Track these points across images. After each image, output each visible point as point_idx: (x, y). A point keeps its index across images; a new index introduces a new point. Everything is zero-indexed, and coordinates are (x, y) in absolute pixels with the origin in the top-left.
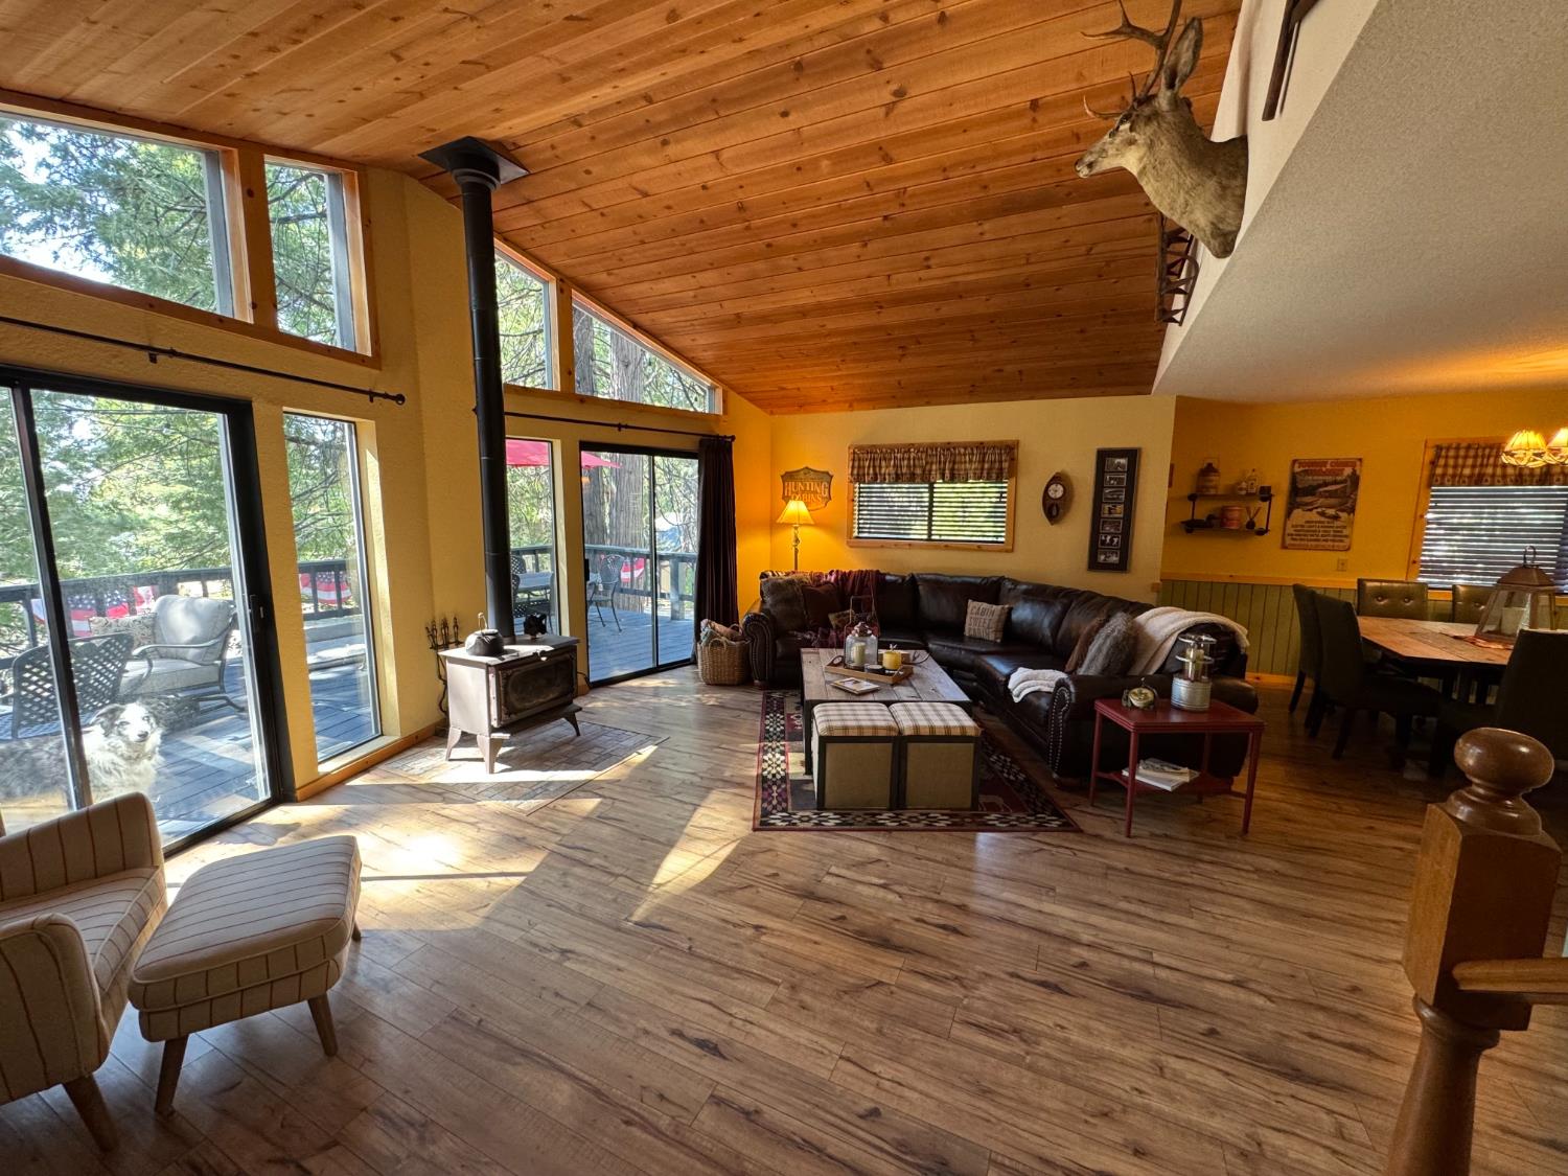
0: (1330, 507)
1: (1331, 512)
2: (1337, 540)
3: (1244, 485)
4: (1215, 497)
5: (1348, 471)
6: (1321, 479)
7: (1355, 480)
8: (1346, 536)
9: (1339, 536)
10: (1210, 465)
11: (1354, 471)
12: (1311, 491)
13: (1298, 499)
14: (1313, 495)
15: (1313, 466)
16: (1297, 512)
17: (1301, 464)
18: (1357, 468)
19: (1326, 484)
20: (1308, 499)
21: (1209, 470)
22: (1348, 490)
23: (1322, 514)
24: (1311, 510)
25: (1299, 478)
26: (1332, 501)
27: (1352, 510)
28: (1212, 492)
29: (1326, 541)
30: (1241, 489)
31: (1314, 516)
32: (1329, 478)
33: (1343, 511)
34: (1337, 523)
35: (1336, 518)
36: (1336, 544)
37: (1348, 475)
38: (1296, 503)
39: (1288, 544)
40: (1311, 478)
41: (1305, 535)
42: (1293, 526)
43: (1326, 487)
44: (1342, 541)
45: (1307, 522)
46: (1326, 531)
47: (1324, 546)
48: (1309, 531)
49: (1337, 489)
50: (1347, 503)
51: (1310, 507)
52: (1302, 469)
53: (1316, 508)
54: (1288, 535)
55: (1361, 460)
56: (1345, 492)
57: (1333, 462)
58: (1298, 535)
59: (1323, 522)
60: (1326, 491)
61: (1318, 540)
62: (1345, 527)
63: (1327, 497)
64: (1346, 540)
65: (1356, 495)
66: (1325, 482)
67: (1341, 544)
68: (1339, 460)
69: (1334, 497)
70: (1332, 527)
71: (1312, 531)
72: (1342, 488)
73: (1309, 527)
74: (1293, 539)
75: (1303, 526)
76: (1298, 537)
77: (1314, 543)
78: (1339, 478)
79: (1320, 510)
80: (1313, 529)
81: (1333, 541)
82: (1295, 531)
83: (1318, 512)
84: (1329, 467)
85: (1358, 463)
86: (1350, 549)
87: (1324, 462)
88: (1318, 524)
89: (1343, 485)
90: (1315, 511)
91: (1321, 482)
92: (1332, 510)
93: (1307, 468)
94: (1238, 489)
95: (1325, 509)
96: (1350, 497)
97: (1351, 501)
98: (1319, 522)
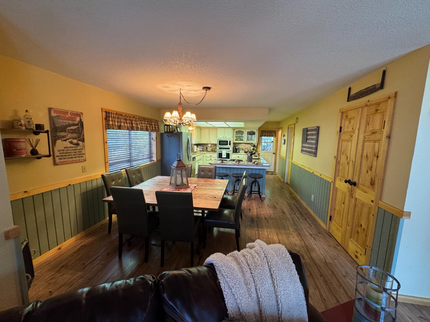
0: (74, 138)
1: (75, 141)
5: (78, 119)
6: (67, 122)
7: (81, 123)
8: (84, 154)
9: (81, 155)
11: (81, 120)
12: (64, 129)
13: (58, 134)
14: (65, 131)
15: (61, 114)
16: (59, 142)
17: (55, 111)
18: (82, 118)
19: (70, 125)
20: (63, 134)
23: (71, 143)
24: (65, 140)
25: (56, 120)
26: (75, 135)
27: (83, 140)
29: (76, 157)
30: (21, 125)
31: (67, 144)
32: (71, 122)
33: (80, 140)
34: (79, 148)
35: (78, 144)
36: (81, 158)
37: (79, 121)
38: (57, 136)
39: (58, 162)
40: (61, 121)
41: (65, 156)
42: (58, 151)
43: (70, 127)
44: (82, 157)
45: (65, 148)
46: (75, 152)
47: (75, 160)
48: (67, 153)
49: (76, 128)
50: (81, 136)
51: (65, 139)
52: (56, 115)
53: (68, 139)
54: (57, 156)
55: (82, 113)
56: (79, 130)
57: (70, 113)
58: (62, 156)
59: (73, 147)
60: (71, 130)
61: (72, 158)
62: (82, 149)
63: (71, 133)
64: (84, 156)
65: (83, 132)
66: (69, 124)
67: (82, 158)
68: (73, 112)
69: (75, 133)
70: (77, 150)
71: (69, 153)
72: (77, 128)
73: (67, 150)
74: (60, 159)
75: (63, 150)
76: (63, 157)
77: (71, 159)
78: (75, 122)
79: (70, 140)
80: (69, 151)
81: (78, 157)
82: (60, 153)
83: (69, 142)
84: (69, 115)
85: (81, 115)
86: (86, 160)
87: (66, 112)
88: (70, 149)
89: (78, 126)
90: (68, 141)
91: (67, 124)
92: (75, 140)
93: (58, 114)
94: (20, 125)
95: (72, 140)
96: (81, 133)
97: (82, 135)
98: (71, 147)
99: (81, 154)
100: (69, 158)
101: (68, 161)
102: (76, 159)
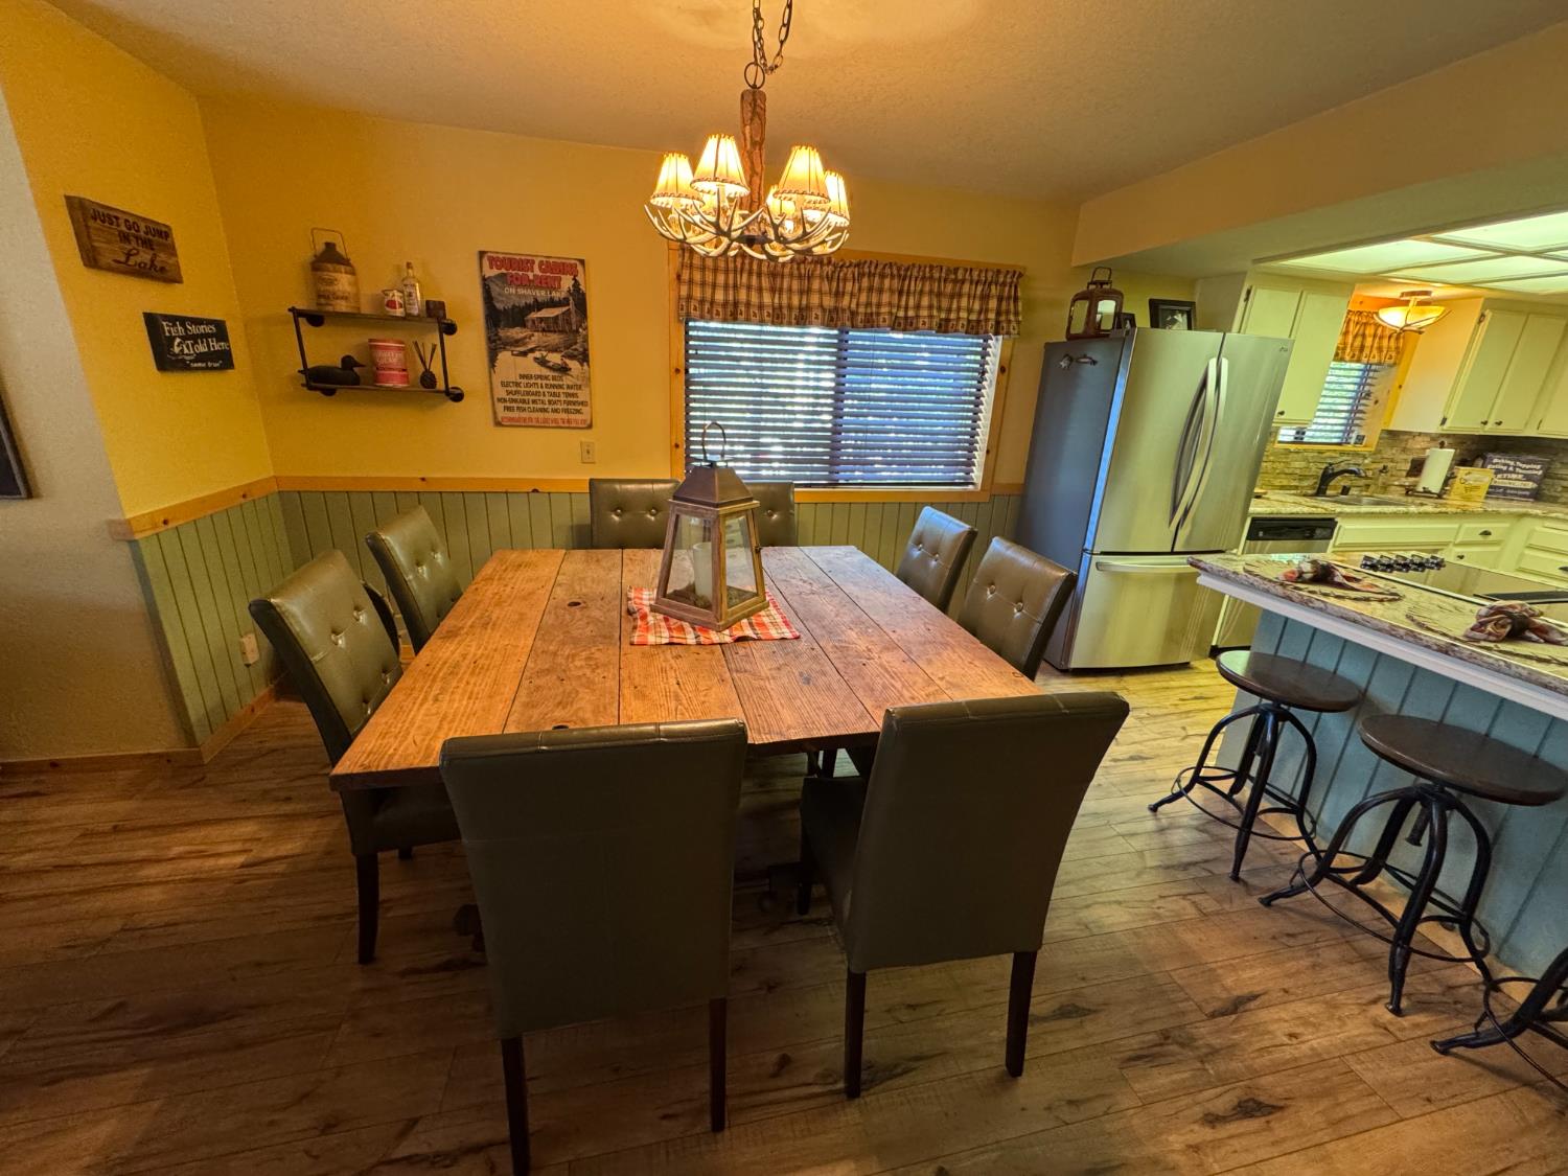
0: (555, 350)
1: (555, 358)
2: (571, 412)
3: (397, 297)
4: (353, 319)
5: (567, 282)
6: (528, 295)
7: (579, 299)
8: (582, 403)
9: (574, 405)
10: (330, 246)
11: (576, 284)
12: (518, 316)
13: (502, 333)
14: (524, 325)
15: (511, 268)
16: (504, 356)
17: (493, 262)
18: (580, 278)
19: (539, 305)
20: (516, 333)
21: (330, 257)
22: (574, 318)
23: (543, 362)
24: (524, 354)
25: (495, 290)
26: (554, 338)
27: (584, 358)
28: (342, 306)
29: (556, 411)
30: (392, 304)
31: (529, 365)
32: (542, 295)
33: (572, 357)
34: (567, 380)
35: (564, 370)
36: (572, 416)
37: (569, 291)
38: (500, 339)
39: (502, 418)
40: (512, 291)
41: (524, 401)
42: (503, 384)
43: (539, 310)
44: (578, 411)
45: (522, 377)
46: (554, 395)
47: (555, 421)
48: (528, 393)
49: (557, 316)
50: (576, 343)
51: (522, 349)
52: (495, 272)
53: (532, 350)
54: (499, 400)
55: (582, 262)
56: (569, 323)
57: (541, 263)
58: (515, 401)
59: (546, 378)
60: (541, 320)
61: (545, 410)
62: (580, 387)
63: (544, 330)
64: (585, 409)
65: (586, 329)
66: (536, 300)
67: (578, 417)
68: (551, 260)
69: (555, 332)
70: (561, 387)
71: (533, 394)
72: (563, 313)
73: (527, 385)
74: (508, 409)
75: (518, 384)
76: (515, 405)
77: (541, 415)
78: (556, 295)
79: (537, 354)
80: (533, 389)
81: (567, 411)
82: (509, 393)
83: (536, 359)
84: (537, 271)
85: (580, 268)
86: (590, 427)
87: (528, 261)
88: (539, 381)
89: (564, 309)
90: (531, 356)
91: (530, 301)
92: (555, 355)
93: (504, 271)
94: (387, 305)
95: (545, 353)
96: (577, 331)
97: (580, 340)
98: (540, 377)
99: (574, 403)
100: (535, 410)
101: (531, 419)
102: (556, 416)
